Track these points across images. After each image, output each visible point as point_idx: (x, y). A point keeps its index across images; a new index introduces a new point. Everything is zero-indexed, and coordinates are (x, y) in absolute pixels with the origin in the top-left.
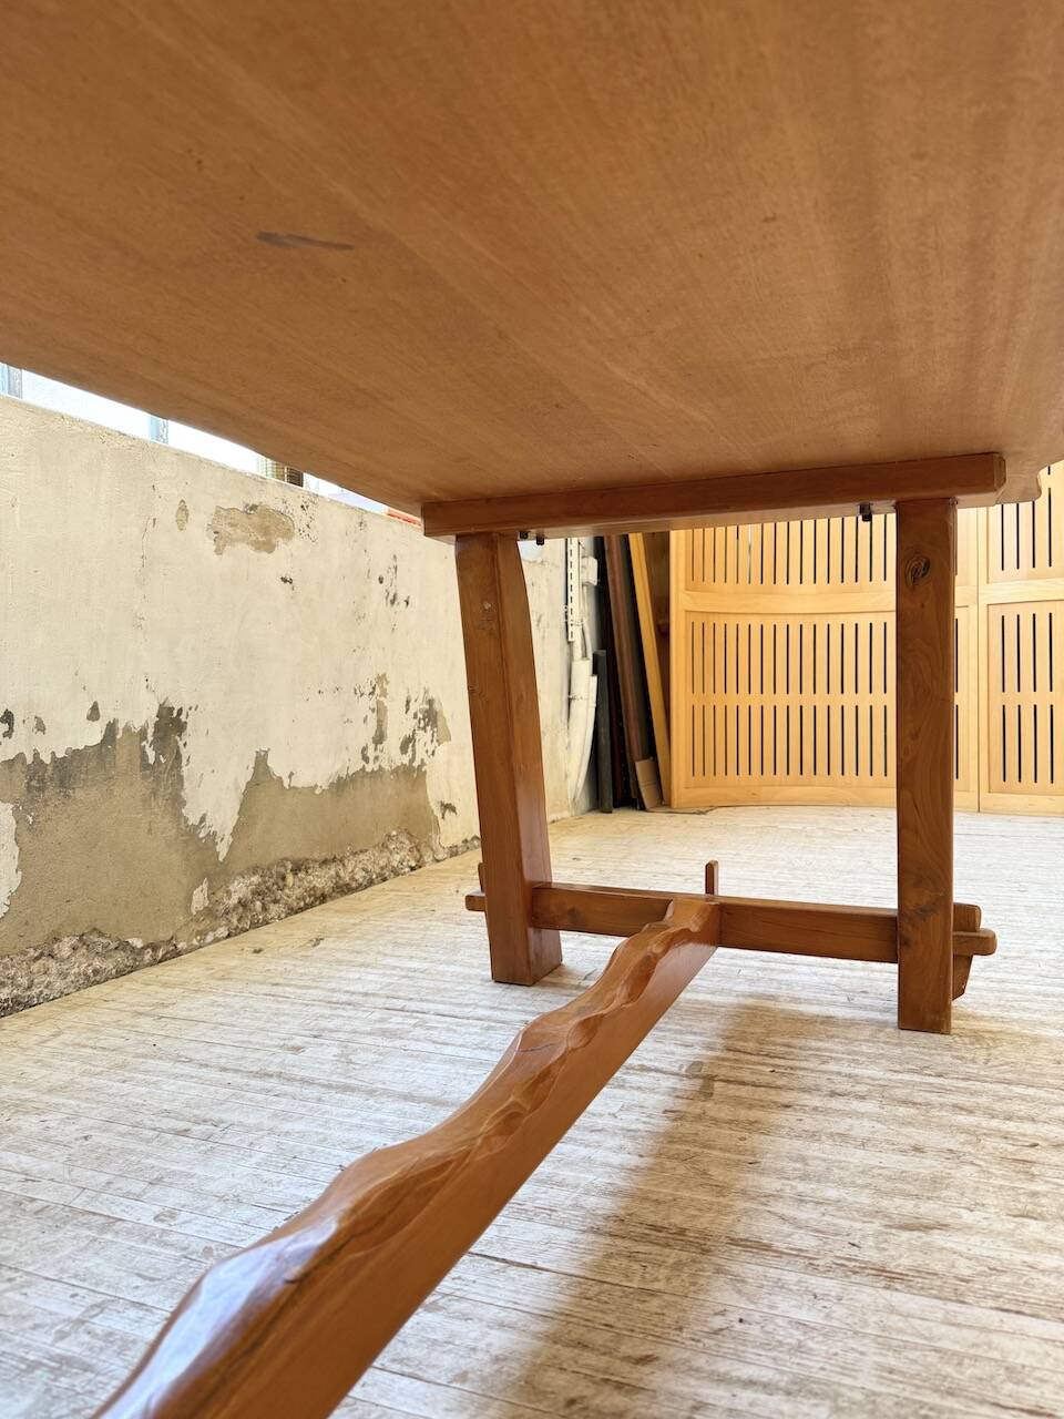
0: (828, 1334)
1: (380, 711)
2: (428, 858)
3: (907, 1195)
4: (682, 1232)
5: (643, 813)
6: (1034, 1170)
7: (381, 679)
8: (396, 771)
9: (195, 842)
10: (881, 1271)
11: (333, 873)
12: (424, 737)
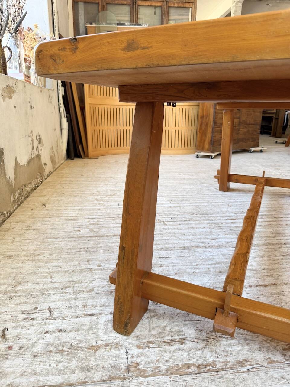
0: (215, 256)
1: (32, 140)
2: (44, 179)
3: (209, 235)
4: (184, 247)
5: (82, 159)
6: (222, 228)
7: (32, 131)
8: (36, 157)
9: (9, 184)
10: (215, 246)
11: (30, 186)
12: (39, 146)
